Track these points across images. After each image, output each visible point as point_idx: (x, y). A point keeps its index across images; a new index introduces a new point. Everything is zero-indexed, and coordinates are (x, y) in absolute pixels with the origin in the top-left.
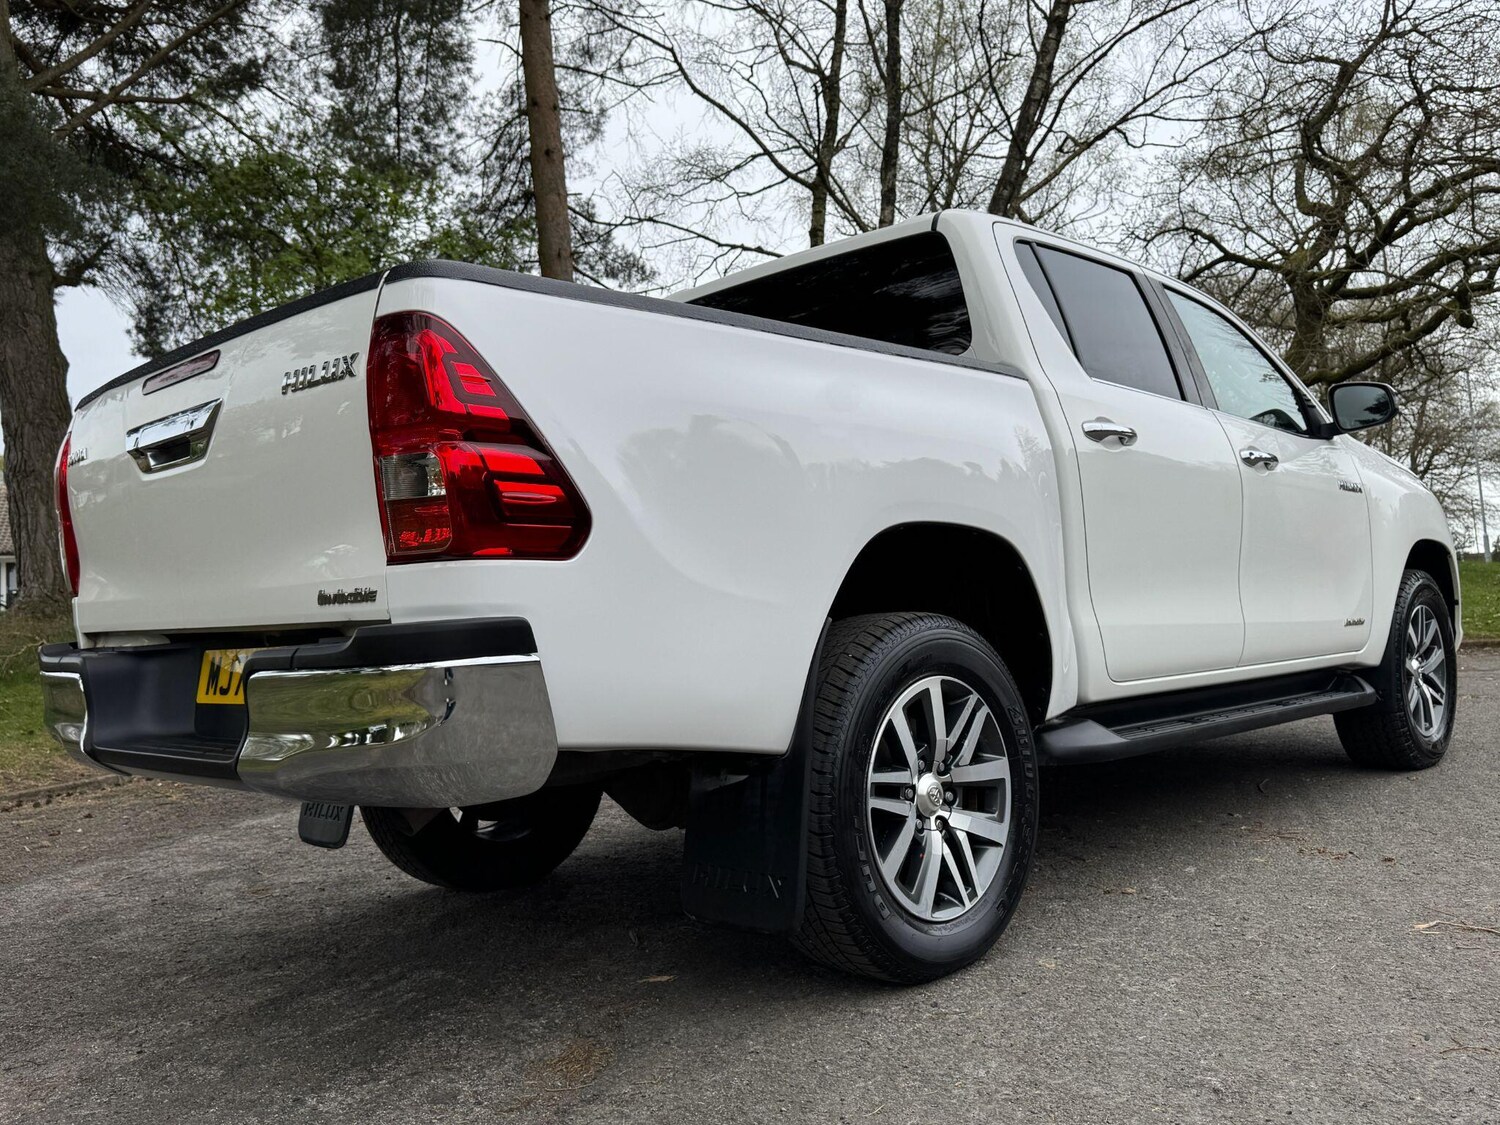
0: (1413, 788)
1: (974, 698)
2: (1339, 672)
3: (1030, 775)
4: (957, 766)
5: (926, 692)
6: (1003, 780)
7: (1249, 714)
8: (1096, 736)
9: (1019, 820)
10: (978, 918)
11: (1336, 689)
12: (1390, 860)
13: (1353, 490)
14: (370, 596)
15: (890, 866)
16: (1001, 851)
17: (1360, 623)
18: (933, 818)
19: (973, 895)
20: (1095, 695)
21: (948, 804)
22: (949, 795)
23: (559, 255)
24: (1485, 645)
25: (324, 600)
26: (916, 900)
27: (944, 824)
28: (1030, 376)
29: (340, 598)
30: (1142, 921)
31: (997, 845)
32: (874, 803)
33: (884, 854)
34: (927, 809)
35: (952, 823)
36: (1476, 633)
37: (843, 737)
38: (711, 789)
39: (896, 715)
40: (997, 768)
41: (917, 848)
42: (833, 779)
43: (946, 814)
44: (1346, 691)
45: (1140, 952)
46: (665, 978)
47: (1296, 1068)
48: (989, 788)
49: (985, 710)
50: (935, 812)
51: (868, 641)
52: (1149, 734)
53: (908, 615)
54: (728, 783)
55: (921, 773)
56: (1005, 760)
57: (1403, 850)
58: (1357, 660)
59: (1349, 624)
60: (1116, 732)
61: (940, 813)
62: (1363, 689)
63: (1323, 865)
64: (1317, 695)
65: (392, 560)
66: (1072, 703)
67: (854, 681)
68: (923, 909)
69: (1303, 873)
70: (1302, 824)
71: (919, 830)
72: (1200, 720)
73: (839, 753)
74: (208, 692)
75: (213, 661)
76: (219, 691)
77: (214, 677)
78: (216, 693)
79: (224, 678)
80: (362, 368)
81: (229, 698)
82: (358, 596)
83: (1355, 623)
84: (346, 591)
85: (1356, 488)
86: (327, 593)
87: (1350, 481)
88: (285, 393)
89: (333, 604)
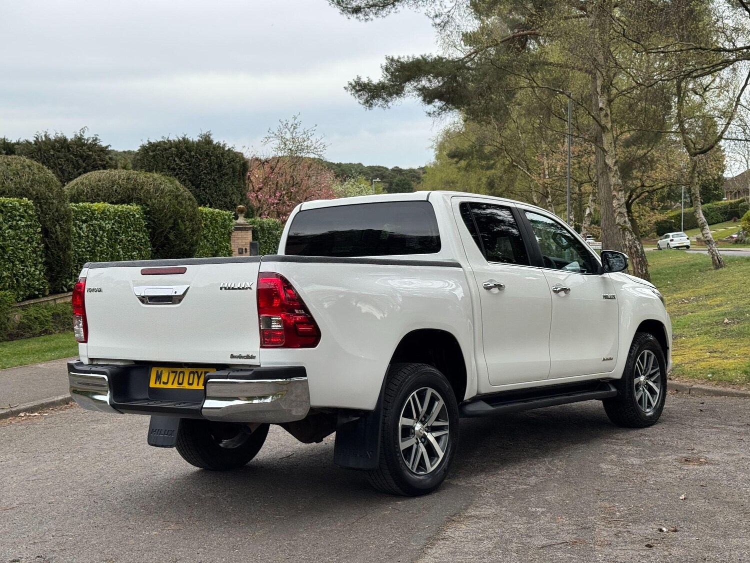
8: (483, 407)
11: (599, 389)
13: (610, 298)
14: (253, 357)
17: (611, 359)
20: (484, 391)
25: (232, 356)
28: (462, 266)
29: (240, 357)
38: (345, 422)
52: (505, 407)
54: (352, 420)
58: (610, 376)
59: (604, 360)
60: (492, 406)
62: (610, 390)
65: (262, 347)
66: (474, 394)
72: (528, 402)
74: (156, 383)
75: (157, 372)
76: (162, 383)
77: (159, 377)
78: (160, 383)
79: (164, 379)
80: (254, 288)
81: (169, 386)
82: (248, 357)
83: (607, 359)
84: (243, 355)
85: (613, 298)
86: (234, 355)
87: (609, 295)
88: (221, 289)
89: (237, 358)
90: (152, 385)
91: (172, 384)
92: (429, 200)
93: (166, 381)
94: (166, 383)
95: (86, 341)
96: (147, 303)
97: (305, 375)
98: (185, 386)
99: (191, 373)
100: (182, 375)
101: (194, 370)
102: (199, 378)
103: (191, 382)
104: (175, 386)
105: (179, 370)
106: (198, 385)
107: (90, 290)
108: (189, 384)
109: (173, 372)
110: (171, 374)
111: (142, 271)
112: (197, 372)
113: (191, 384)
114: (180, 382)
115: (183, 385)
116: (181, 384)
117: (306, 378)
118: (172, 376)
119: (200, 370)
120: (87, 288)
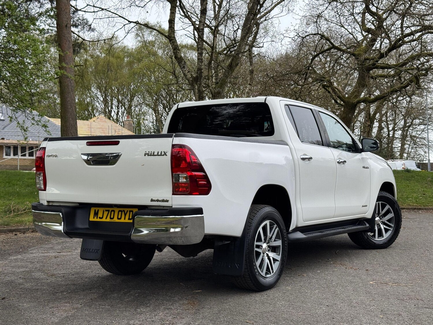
0: (377, 254)
1: (275, 226)
2: (360, 220)
3: (286, 245)
4: (271, 242)
5: (266, 224)
6: (280, 246)
7: (335, 231)
8: (299, 235)
9: (283, 255)
10: (274, 277)
11: (359, 225)
12: (368, 270)
13: (366, 168)
14: (167, 201)
15: (258, 263)
16: (279, 262)
17: (366, 206)
18: (265, 254)
19: (273, 272)
20: (299, 225)
21: (269, 251)
22: (269, 248)
23: (66, 26)
24: (415, 209)
25: (152, 200)
26: (262, 272)
27: (267, 255)
28: (289, 145)
29: (158, 201)
30: (308, 281)
31: (278, 261)
32: (256, 249)
33: (257, 261)
34: (264, 251)
35: (269, 255)
36: (413, 204)
37: (251, 234)
39: (260, 229)
40: (279, 243)
41: (263, 260)
42: (249, 243)
43: (268, 253)
44: (361, 225)
45: (309, 286)
46: (199, 291)
47: (342, 303)
48: (277, 247)
49: (278, 229)
50: (266, 252)
51: (256, 212)
52: (310, 235)
53: (263, 206)
54: (225, 243)
55: (264, 243)
56: (281, 241)
57: (371, 268)
58: (365, 217)
59: (363, 206)
60: (304, 234)
61: (267, 253)
62: (366, 225)
63: (352, 271)
64: (353, 226)
65: (173, 194)
66: (294, 227)
67: (253, 221)
68: (263, 274)
69: (346, 272)
70: (347, 262)
71: (263, 256)
72: (323, 232)
73: (250, 238)
74: (94, 218)
75: (95, 210)
77: (96, 214)
78: (97, 218)
79: (100, 215)
80: (169, 154)
81: (104, 220)
82: (163, 201)
84: (160, 199)
86: (154, 199)
87: (366, 166)
88: (145, 155)
89: (155, 201)
90: (92, 219)
91: (106, 218)
92: (266, 102)
93: (101, 217)
94: (102, 218)
95: (45, 190)
96: (91, 165)
98: (116, 220)
99: (119, 211)
100: (113, 213)
101: (122, 209)
102: (125, 215)
103: (119, 217)
104: (108, 220)
105: (111, 209)
106: (125, 219)
107: (49, 156)
108: (118, 219)
109: (106, 211)
110: (105, 212)
111: (87, 142)
112: (124, 211)
113: (120, 219)
114: (112, 217)
115: (114, 219)
117: (203, 215)
118: (106, 213)
119: (126, 210)
120: (46, 154)
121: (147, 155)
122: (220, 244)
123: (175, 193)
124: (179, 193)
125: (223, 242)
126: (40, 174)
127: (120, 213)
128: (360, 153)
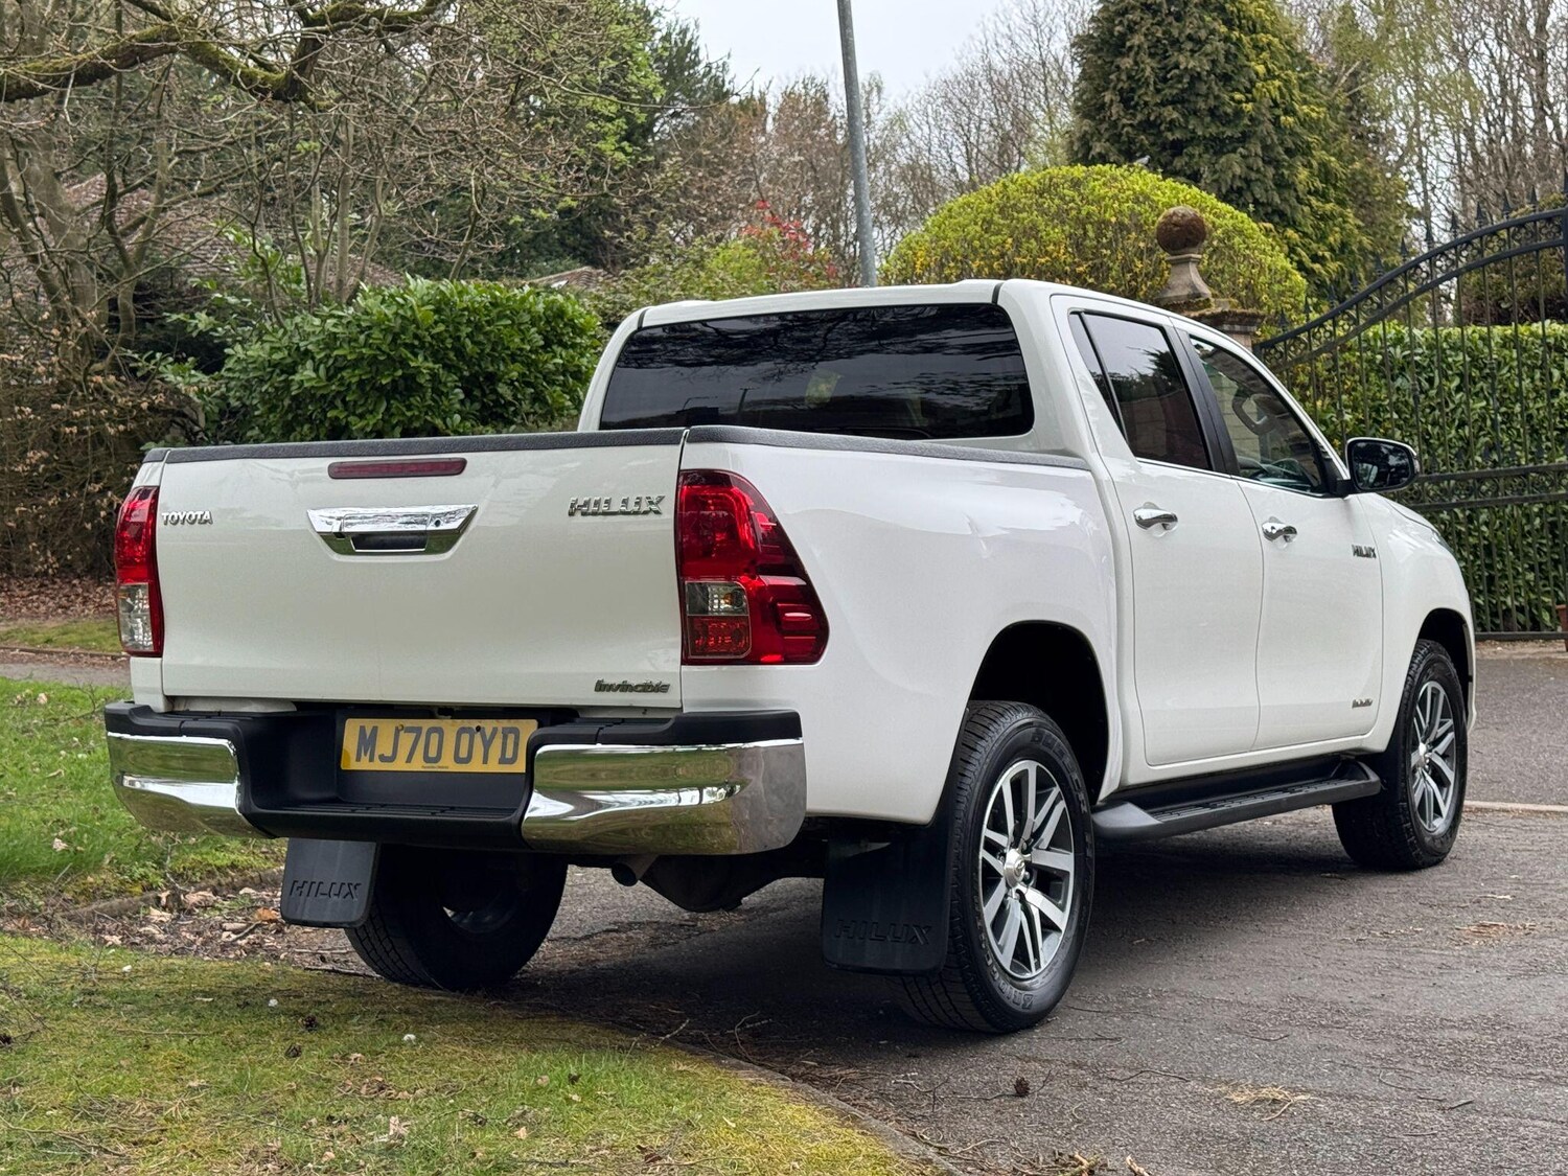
2: (1344, 757)
7: (1259, 800)
8: (1133, 818)
11: (1340, 777)
13: (1368, 555)
14: (661, 688)
17: (1368, 703)
25: (601, 687)
28: (1094, 469)
29: (625, 687)
34: (1012, 876)
38: (850, 855)
44: (1350, 779)
52: (1174, 817)
54: (868, 850)
55: (1012, 844)
58: (1363, 745)
59: (1355, 705)
60: (1151, 814)
61: (1020, 888)
62: (1368, 778)
64: (1321, 782)
65: (685, 661)
66: (1115, 786)
71: (1006, 895)
74: (358, 758)
75: (362, 729)
76: (376, 758)
77: (367, 743)
78: (371, 760)
79: (384, 746)
80: (668, 509)
81: (399, 765)
82: (647, 688)
83: (1362, 704)
84: (634, 682)
85: (1370, 553)
86: (608, 681)
87: (1364, 545)
88: (571, 514)
89: (615, 690)
90: (349, 762)
91: (409, 760)
92: (1000, 303)
93: (389, 753)
94: (391, 759)
95: (157, 652)
96: (351, 553)
97: (797, 734)
98: (448, 764)
99: (463, 730)
100: (435, 738)
101: (472, 724)
102: (487, 745)
103: (463, 753)
104: (418, 765)
105: (426, 724)
106: (485, 761)
107: (174, 522)
108: (459, 760)
109: (409, 730)
110: (402, 734)
111: (330, 467)
112: (480, 730)
113: (467, 760)
114: (433, 753)
115: (440, 764)
116: (437, 759)
117: (800, 742)
118: (406, 740)
119: (488, 725)
120: (161, 515)
121: (578, 514)
122: (850, 851)
123: (691, 657)
124: (708, 657)
125: (862, 845)
126: (132, 593)
127: (465, 738)
128: (1343, 496)
